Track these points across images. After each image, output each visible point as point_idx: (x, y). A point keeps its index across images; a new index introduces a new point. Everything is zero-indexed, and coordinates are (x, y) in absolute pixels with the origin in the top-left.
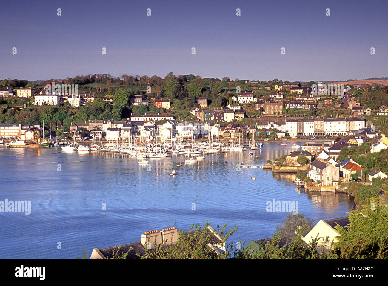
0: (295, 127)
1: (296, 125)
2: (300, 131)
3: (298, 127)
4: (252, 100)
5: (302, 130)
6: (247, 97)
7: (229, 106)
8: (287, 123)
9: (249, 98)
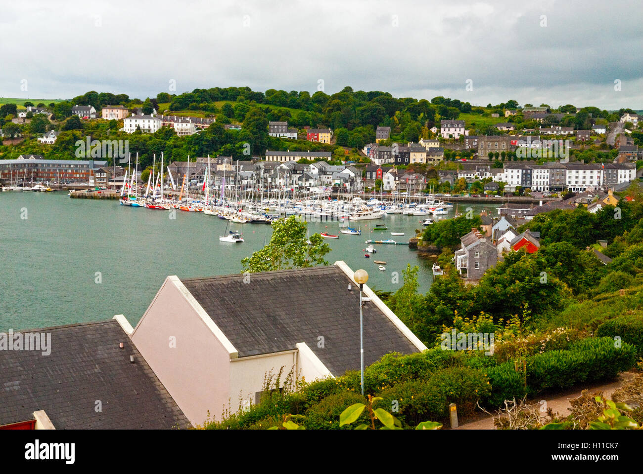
0: (518, 177)
1: (520, 174)
2: (526, 184)
3: (522, 178)
4: (462, 133)
5: (528, 182)
6: (454, 129)
7: (421, 142)
8: (507, 171)
9: (458, 129)
